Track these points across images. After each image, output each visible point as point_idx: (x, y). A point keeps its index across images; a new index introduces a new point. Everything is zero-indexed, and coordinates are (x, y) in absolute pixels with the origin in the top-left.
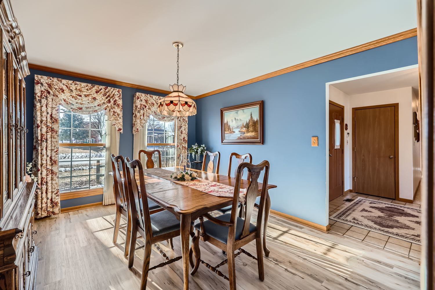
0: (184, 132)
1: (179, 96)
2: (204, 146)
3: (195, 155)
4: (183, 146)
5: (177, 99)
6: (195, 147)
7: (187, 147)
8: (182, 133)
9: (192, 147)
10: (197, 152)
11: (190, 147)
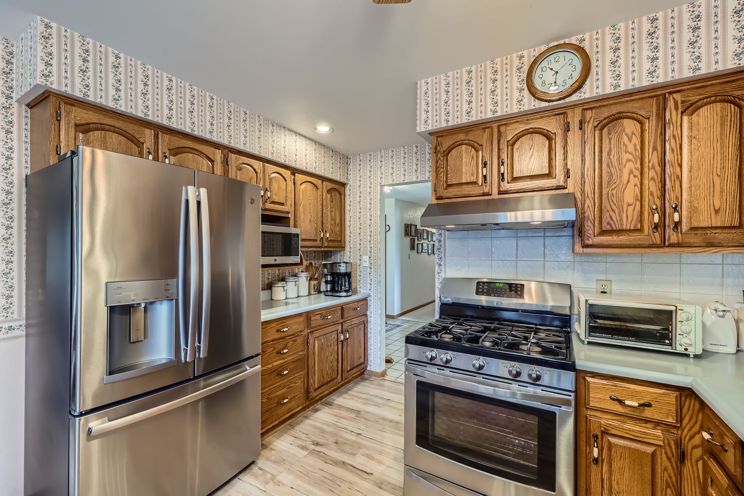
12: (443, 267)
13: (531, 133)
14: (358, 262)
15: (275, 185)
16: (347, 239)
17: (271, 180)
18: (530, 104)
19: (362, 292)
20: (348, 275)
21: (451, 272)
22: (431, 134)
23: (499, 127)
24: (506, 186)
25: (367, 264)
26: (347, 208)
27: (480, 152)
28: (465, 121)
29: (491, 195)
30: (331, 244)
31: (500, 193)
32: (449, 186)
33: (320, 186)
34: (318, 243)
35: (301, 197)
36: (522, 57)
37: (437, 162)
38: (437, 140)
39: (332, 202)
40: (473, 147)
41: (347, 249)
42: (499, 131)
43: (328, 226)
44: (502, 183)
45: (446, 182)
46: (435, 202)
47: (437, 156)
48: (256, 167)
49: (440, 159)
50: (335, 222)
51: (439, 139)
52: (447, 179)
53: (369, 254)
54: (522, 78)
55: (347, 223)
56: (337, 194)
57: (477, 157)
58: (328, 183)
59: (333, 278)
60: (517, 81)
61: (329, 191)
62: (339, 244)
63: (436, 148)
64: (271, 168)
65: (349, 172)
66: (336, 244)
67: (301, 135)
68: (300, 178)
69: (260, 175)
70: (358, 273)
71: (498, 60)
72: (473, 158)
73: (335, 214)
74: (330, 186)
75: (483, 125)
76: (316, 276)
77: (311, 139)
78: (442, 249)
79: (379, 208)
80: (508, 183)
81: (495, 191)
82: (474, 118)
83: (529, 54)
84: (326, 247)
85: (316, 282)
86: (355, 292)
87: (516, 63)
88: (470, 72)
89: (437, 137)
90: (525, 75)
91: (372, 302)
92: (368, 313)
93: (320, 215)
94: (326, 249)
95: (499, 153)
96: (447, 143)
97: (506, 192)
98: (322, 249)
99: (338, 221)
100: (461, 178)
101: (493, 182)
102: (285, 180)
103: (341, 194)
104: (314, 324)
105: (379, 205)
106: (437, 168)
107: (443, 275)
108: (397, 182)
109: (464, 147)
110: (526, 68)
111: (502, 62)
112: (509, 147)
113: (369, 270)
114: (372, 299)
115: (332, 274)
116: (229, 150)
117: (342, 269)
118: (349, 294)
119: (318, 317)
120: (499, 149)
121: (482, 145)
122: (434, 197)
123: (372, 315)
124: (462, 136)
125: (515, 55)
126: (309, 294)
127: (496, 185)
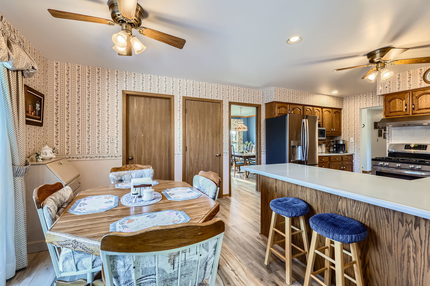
0: (241, 135)
1: (242, 126)
2: (251, 142)
3: (247, 147)
4: (240, 143)
5: (241, 127)
6: (246, 143)
7: (242, 143)
8: (240, 136)
9: (245, 143)
10: (248, 145)
11: (244, 143)
12: (390, 140)
13: (426, 94)
14: (348, 140)
15: (316, 114)
16: (342, 131)
17: (315, 112)
18: (425, 85)
19: (350, 152)
20: (344, 145)
21: (394, 142)
22: (383, 95)
23: (412, 92)
24: (415, 112)
25: (353, 141)
26: (342, 118)
27: (404, 101)
28: (397, 91)
29: (409, 115)
30: (335, 133)
31: (413, 114)
32: (391, 112)
33: (331, 112)
34: (331, 133)
35: (324, 116)
36: (421, 70)
37: (385, 104)
38: (385, 97)
39: (336, 117)
40: (401, 99)
41: (342, 135)
42: (412, 94)
43: (334, 126)
44: (413, 111)
45: (390, 111)
46: (385, 118)
47: (385, 102)
48: (311, 109)
49: (387, 103)
50: (337, 125)
51: (386, 97)
52: (390, 110)
53: (353, 137)
54: (421, 76)
55: (342, 125)
56: (338, 113)
57: (403, 102)
58: (334, 110)
59: (337, 146)
60: (419, 78)
61: (335, 113)
62: (339, 133)
63: (385, 100)
64: (315, 108)
65: (343, 104)
66: (337, 133)
67: (325, 95)
68: (324, 110)
69: (312, 111)
70: (348, 145)
71: (411, 71)
72: (401, 103)
73: (337, 121)
74: (335, 110)
75: (406, 92)
76: (328, 146)
77: (328, 95)
78: (390, 134)
79: (359, 118)
80: (416, 111)
81: (411, 113)
82: (401, 90)
83: (424, 69)
84: (333, 134)
85: (328, 148)
86: (347, 152)
87: (419, 71)
88: (399, 75)
89: (386, 96)
90: (423, 76)
91: (355, 157)
92: (353, 161)
93: (331, 122)
94: (333, 135)
95: (412, 101)
96: (389, 98)
97: (416, 114)
98: (332, 135)
99: (338, 124)
100: (396, 109)
101: (410, 110)
102: (319, 111)
103: (339, 113)
104: (332, 160)
105: (359, 117)
106: (385, 106)
107: (390, 143)
108: (369, 107)
109: (397, 99)
110: (423, 73)
111: (413, 71)
112: (417, 99)
113: (353, 143)
114: (355, 156)
115: (336, 145)
116: (304, 106)
117: (341, 143)
118: (344, 152)
119: (333, 158)
120: (412, 100)
121: (405, 99)
122: (384, 116)
123: (355, 162)
124: (396, 96)
125: (418, 69)
126: (326, 152)
127: (411, 111)
